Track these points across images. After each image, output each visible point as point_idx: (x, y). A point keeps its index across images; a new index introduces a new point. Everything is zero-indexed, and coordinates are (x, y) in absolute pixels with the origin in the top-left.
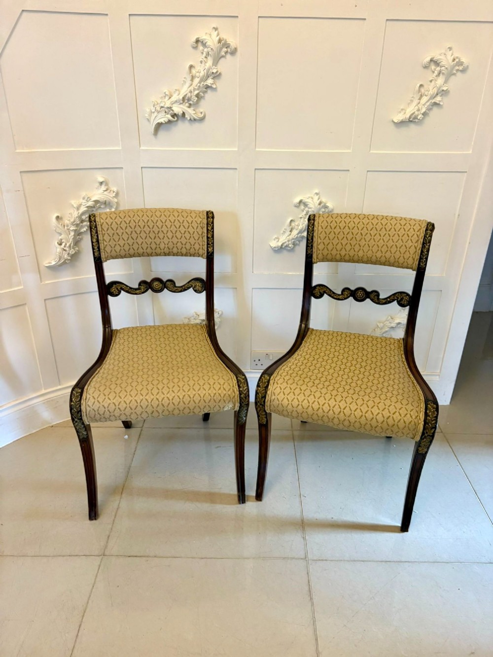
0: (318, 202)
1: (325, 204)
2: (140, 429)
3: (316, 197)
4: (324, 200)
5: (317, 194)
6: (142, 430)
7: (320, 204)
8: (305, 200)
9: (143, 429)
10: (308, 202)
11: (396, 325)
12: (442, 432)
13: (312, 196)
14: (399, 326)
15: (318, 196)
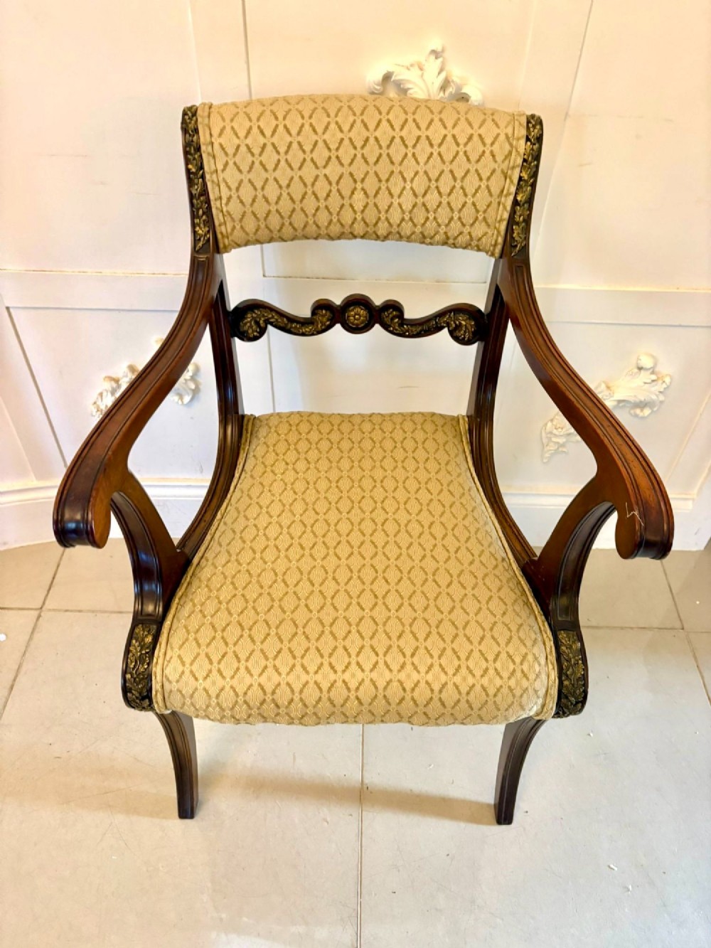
0: (439, 81)
1: (459, 88)
2: (35, 613)
3: (433, 65)
4: (457, 72)
5: (437, 55)
6: (39, 616)
7: (443, 88)
8: (400, 74)
9: (42, 614)
10: (409, 81)
11: (615, 403)
12: (683, 629)
13: (422, 59)
14: (621, 405)
15: (440, 60)
